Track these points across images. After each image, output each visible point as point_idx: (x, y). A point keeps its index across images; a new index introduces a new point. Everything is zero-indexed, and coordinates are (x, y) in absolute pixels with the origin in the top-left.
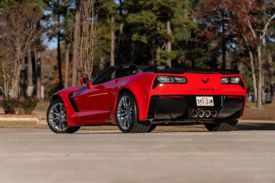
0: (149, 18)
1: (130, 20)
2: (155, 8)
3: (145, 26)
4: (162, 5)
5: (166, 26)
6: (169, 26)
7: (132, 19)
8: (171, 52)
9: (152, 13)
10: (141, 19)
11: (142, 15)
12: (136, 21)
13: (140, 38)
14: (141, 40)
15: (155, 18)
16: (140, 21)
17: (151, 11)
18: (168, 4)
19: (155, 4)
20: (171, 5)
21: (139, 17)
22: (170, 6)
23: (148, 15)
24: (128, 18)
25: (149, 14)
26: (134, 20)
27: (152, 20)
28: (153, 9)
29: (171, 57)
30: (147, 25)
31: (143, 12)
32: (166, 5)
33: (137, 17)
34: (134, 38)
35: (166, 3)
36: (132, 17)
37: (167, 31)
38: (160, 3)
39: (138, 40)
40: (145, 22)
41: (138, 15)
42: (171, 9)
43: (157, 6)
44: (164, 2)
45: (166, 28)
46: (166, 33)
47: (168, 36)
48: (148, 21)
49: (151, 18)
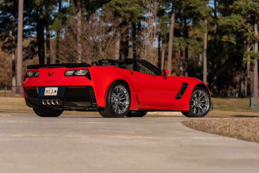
0: (238, 21)
1: (220, 22)
2: (244, 12)
3: (234, 28)
4: (250, 9)
5: (254, 28)
6: (256, 29)
7: (223, 22)
8: (258, 53)
9: (240, 17)
10: (230, 22)
11: (232, 18)
12: (226, 23)
13: (229, 39)
14: (230, 41)
15: (244, 21)
16: (230, 24)
17: (240, 15)
18: (256, 8)
19: (243, 8)
20: (257, 9)
21: (229, 20)
22: (257, 11)
23: (238, 19)
24: (219, 21)
25: (238, 17)
26: (224, 23)
27: (240, 23)
28: (242, 13)
29: (257, 56)
30: (236, 27)
31: (233, 16)
32: (254, 9)
33: (227, 20)
34: (224, 39)
35: (253, 7)
36: (223, 20)
37: (255, 33)
38: (248, 8)
39: (228, 40)
40: (234, 25)
41: (228, 18)
42: (258, 13)
43: (246, 10)
44: (251, 7)
45: (254, 31)
46: (253, 35)
47: (255, 38)
48: (236, 24)
49: (240, 21)
